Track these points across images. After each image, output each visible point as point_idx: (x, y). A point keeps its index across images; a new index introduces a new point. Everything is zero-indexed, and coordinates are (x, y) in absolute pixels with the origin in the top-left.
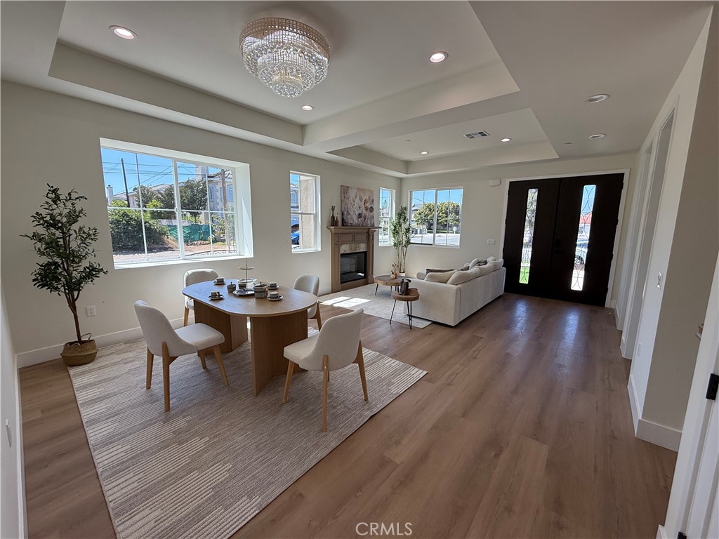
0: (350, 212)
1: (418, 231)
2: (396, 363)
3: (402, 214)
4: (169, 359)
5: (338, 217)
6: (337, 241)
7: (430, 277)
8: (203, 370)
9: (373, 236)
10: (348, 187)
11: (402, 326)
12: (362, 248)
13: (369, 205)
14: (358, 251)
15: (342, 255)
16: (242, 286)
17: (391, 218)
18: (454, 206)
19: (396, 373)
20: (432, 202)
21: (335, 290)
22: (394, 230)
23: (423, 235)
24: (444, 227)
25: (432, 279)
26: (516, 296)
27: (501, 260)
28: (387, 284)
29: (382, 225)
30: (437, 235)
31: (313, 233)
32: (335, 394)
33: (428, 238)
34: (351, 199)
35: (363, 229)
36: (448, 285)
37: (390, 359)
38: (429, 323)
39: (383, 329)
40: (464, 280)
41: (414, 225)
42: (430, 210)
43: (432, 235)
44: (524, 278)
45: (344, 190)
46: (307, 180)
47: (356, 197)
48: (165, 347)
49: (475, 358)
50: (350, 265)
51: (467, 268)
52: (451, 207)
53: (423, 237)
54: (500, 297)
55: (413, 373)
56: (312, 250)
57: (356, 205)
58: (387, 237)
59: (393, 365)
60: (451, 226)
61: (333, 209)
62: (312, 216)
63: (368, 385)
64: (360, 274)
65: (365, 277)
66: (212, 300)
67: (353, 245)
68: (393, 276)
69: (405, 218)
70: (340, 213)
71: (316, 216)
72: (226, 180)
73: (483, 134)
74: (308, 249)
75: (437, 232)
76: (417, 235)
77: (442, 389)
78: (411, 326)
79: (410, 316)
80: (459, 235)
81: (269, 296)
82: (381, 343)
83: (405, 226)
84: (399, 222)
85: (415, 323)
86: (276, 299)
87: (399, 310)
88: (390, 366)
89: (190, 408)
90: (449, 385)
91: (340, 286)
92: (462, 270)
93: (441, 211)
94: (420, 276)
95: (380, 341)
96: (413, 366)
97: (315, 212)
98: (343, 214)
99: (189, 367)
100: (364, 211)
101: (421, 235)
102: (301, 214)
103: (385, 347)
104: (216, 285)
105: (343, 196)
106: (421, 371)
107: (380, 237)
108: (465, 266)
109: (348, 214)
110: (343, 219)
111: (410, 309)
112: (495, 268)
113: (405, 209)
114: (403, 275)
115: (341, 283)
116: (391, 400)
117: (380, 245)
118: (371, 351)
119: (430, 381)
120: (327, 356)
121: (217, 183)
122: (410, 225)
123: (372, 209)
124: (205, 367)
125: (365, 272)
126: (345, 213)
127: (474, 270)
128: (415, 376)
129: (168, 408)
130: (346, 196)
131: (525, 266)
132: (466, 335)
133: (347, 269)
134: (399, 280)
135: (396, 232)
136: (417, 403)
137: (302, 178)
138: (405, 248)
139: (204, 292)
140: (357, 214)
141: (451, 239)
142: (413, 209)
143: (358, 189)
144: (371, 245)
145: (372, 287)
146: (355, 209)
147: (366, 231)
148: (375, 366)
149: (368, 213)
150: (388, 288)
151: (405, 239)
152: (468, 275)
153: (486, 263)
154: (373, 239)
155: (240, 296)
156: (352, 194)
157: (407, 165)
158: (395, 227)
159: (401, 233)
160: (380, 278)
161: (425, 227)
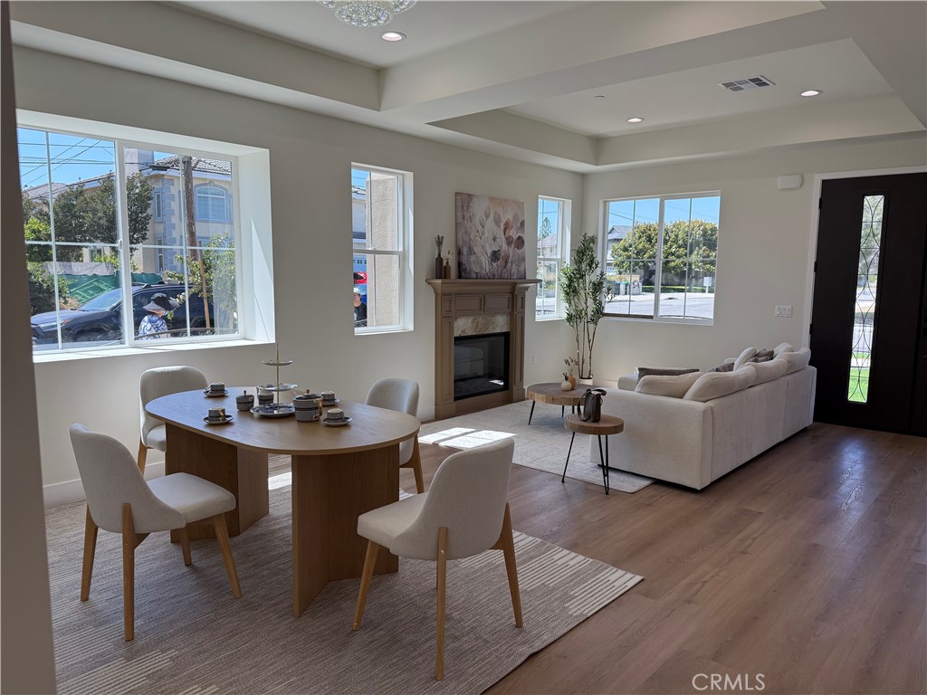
0: (476, 249)
1: (622, 287)
2: (576, 560)
3: (584, 253)
4: (134, 538)
5: (450, 258)
6: (446, 309)
7: (647, 384)
8: (186, 569)
9: (523, 299)
10: (469, 195)
11: (587, 486)
12: (500, 324)
13: (513, 234)
14: (491, 331)
15: (457, 339)
16: (266, 400)
17: (562, 261)
18: (705, 232)
19: (578, 578)
20: (654, 222)
21: (443, 415)
22: (569, 286)
23: (633, 298)
24: (678, 278)
25: (650, 388)
26: (841, 429)
27: (805, 351)
28: (553, 401)
29: (542, 274)
30: (663, 296)
31: (396, 293)
32: (455, 615)
33: (643, 302)
34: (477, 219)
35: (502, 284)
36: (686, 402)
37: (566, 552)
38: (647, 483)
39: (547, 493)
40: (720, 390)
41: (612, 274)
42: (649, 239)
43: (651, 296)
44: (858, 391)
45: (463, 201)
46: (385, 181)
47: (487, 217)
48: (128, 513)
49: (744, 553)
50: (475, 360)
51: (730, 367)
52: (698, 234)
53: (632, 301)
54: (805, 430)
55: (612, 578)
56: (395, 328)
57: (488, 235)
58: (553, 301)
59: (572, 563)
60: (697, 276)
61: (439, 242)
62: (395, 258)
63: (523, 599)
64: (496, 382)
65: (506, 387)
66: (210, 425)
67: (481, 320)
68: (566, 384)
69: (592, 261)
70: (453, 250)
71: (403, 257)
72: (195, 174)
73: (759, 82)
74: (387, 327)
75: (664, 290)
76: (617, 298)
77: (674, 610)
78: (607, 489)
79: (606, 468)
80: (713, 295)
81: (324, 416)
82: (543, 520)
83: (592, 277)
84: (579, 270)
85: (616, 481)
86: (341, 423)
87: (582, 456)
88: (566, 565)
89: (172, 635)
90: (689, 601)
91: (453, 405)
92: (717, 370)
93: (675, 241)
94: (624, 383)
95: (542, 517)
96: (614, 565)
97: (401, 249)
98: (459, 253)
99: (158, 564)
100: (505, 246)
101: (627, 297)
102: (375, 252)
103: (555, 529)
104: (209, 397)
105: (460, 214)
106: (629, 575)
107: (539, 301)
108: (727, 361)
109: (471, 251)
110: (460, 265)
111: (604, 452)
112: (792, 368)
113: (593, 240)
114: (589, 382)
115: (456, 399)
116: (570, 627)
117: (539, 318)
118: (524, 536)
119: (647, 594)
120: (447, 529)
121: (171, 181)
122: (602, 274)
123: (520, 242)
124: (188, 564)
125: (505, 378)
126: (465, 251)
127: (742, 370)
128: (617, 584)
129: (130, 636)
130: (467, 215)
131: (861, 363)
132: (725, 508)
133: (466, 370)
134: (580, 393)
135: (571, 291)
136: (621, 633)
137: (375, 176)
138: (591, 326)
139: (191, 411)
140: (489, 253)
141: (697, 304)
142: (611, 237)
143: (492, 199)
144: (519, 320)
145: (521, 409)
146: (486, 240)
147: (508, 288)
148: (534, 564)
149: (512, 251)
150: (555, 410)
151: (591, 306)
152: (731, 382)
153: (771, 356)
154: (523, 307)
155: (264, 418)
156: (479, 209)
157: (597, 146)
158: (570, 279)
159: (582, 292)
160: (539, 388)
161: (636, 278)
